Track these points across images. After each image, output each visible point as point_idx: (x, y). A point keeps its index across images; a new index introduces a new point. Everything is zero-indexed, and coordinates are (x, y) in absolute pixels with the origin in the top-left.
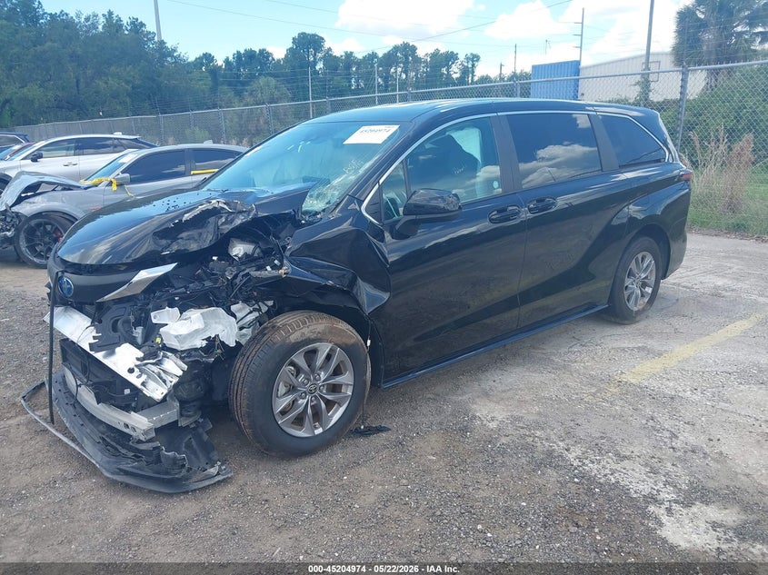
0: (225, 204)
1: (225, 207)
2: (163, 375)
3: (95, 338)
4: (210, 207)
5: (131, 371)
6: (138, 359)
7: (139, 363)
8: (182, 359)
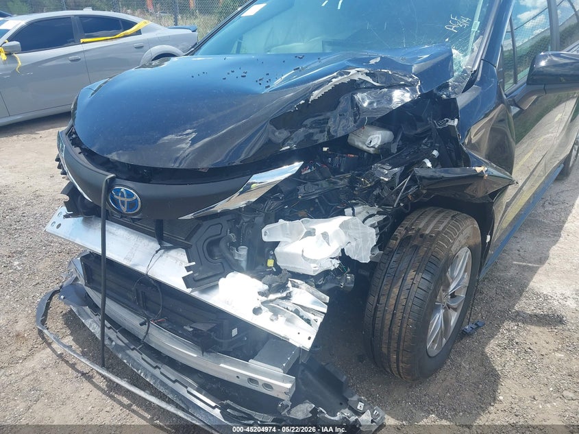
0: (367, 74)
1: (369, 79)
2: (302, 312)
3: (188, 269)
4: (346, 81)
5: (256, 311)
6: (261, 294)
7: (264, 299)
8: (318, 287)
